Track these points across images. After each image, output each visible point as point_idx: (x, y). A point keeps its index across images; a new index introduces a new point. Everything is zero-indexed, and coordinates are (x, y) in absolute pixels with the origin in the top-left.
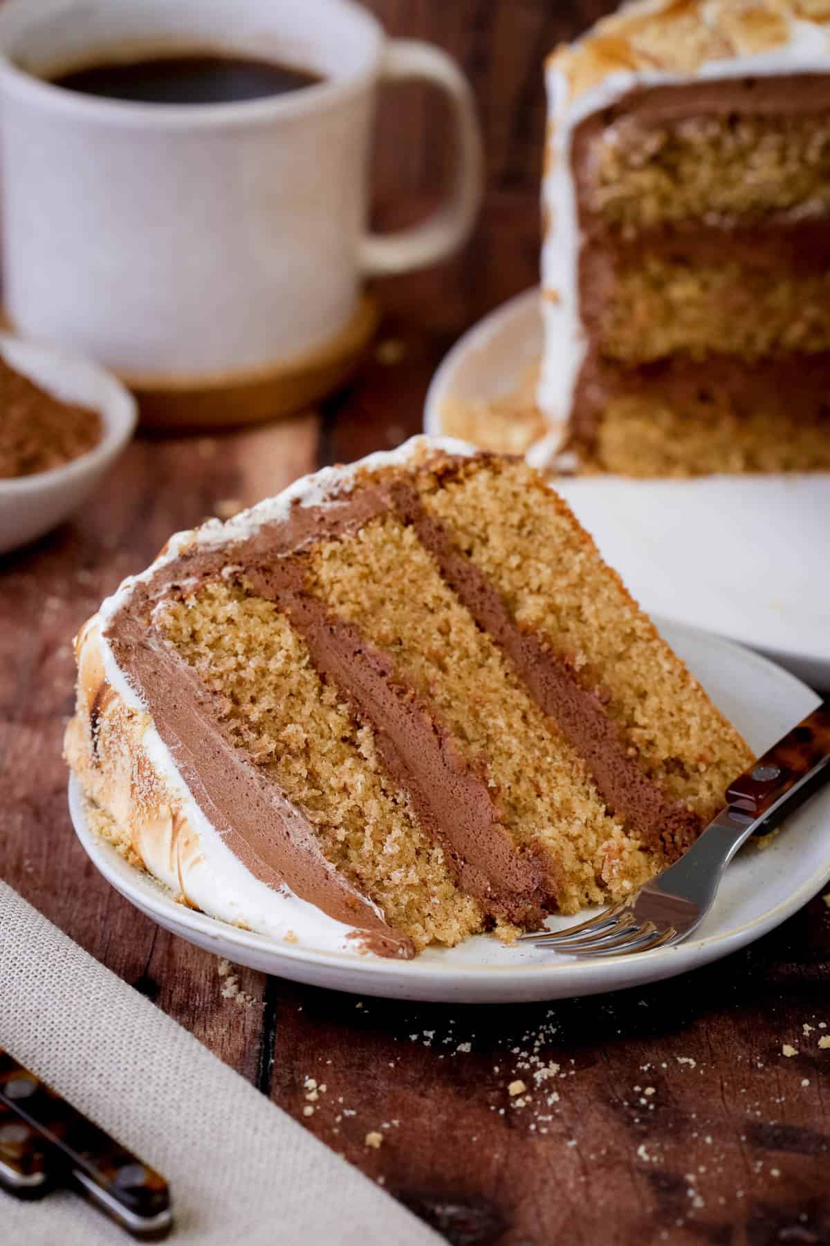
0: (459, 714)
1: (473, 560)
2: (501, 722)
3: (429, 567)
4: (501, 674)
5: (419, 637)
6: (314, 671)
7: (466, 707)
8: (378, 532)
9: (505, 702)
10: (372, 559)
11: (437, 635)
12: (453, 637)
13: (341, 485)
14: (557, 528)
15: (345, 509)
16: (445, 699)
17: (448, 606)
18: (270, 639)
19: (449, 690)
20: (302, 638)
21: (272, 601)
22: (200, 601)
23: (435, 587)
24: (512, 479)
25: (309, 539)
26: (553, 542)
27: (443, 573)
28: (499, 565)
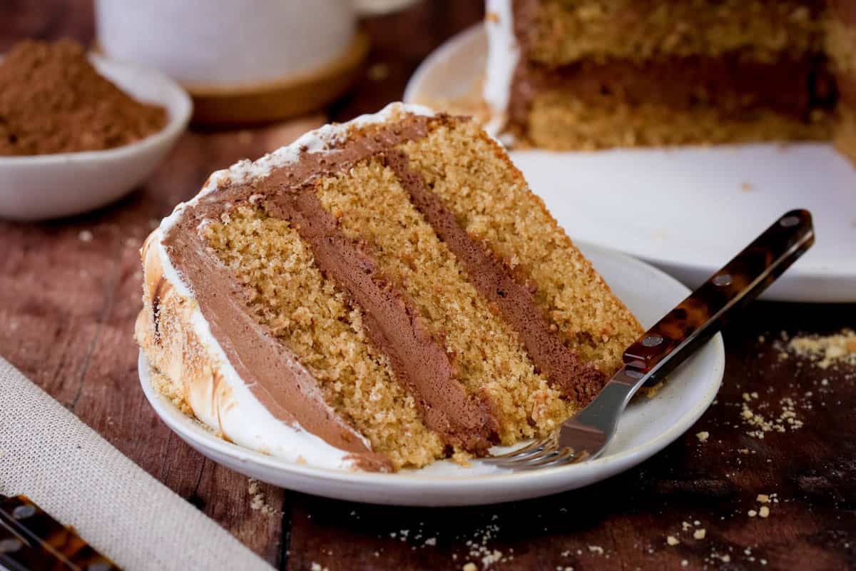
0: (425, 301)
1: (435, 190)
2: (456, 306)
3: (402, 195)
4: (456, 271)
5: (395, 245)
6: (318, 269)
7: (430, 296)
8: (364, 171)
9: (459, 292)
10: (360, 189)
11: (408, 244)
12: (420, 245)
13: (337, 137)
14: (496, 168)
15: (340, 155)
16: (415, 289)
17: (416, 223)
18: (285, 246)
19: (418, 284)
20: (309, 246)
21: (286, 220)
22: (234, 220)
23: (407, 209)
24: (463, 133)
25: (314, 176)
26: (493, 176)
27: (412, 200)
28: (454, 194)
